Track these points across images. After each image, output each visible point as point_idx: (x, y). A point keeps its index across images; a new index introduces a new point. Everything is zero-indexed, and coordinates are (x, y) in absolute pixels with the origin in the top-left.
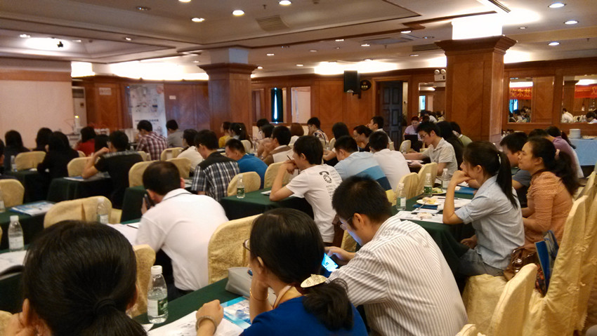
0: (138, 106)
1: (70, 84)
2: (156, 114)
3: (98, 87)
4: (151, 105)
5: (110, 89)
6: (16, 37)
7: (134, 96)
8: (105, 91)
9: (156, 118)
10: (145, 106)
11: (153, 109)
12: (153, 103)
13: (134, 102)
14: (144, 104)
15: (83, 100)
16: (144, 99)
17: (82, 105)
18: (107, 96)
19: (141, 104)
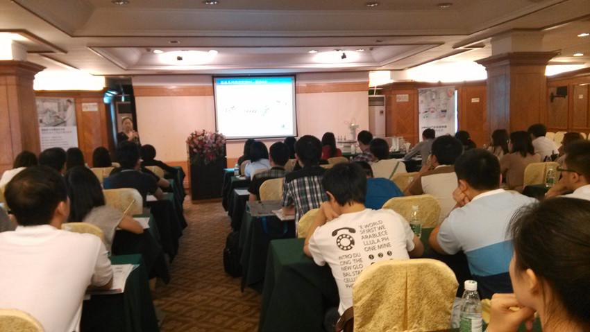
0: (426, 112)
1: (367, 92)
2: (444, 119)
3: (395, 94)
4: (440, 110)
5: (407, 95)
6: (307, 54)
7: (422, 101)
8: (403, 98)
9: (444, 125)
10: (433, 112)
11: (442, 114)
12: (443, 108)
13: (422, 108)
14: (431, 110)
15: (383, 108)
16: (433, 105)
17: (382, 112)
18: (404, 103)
19: (430, 109)
